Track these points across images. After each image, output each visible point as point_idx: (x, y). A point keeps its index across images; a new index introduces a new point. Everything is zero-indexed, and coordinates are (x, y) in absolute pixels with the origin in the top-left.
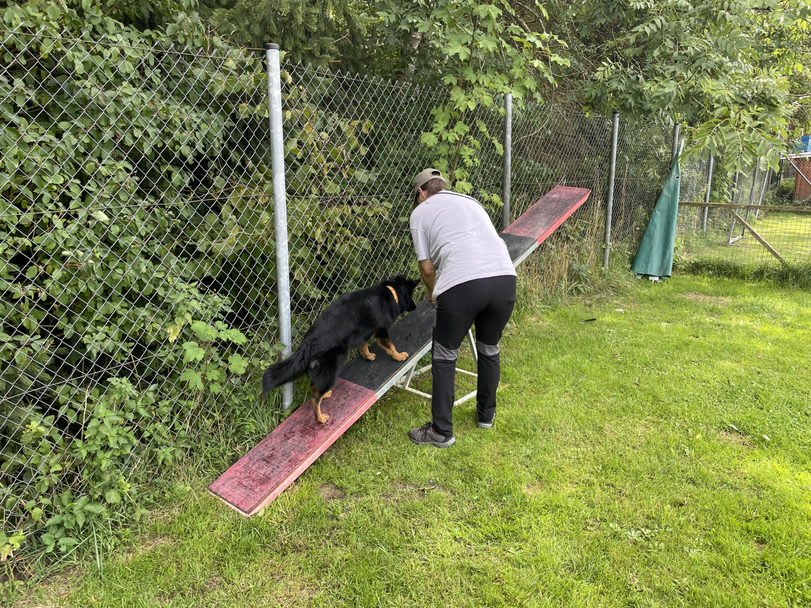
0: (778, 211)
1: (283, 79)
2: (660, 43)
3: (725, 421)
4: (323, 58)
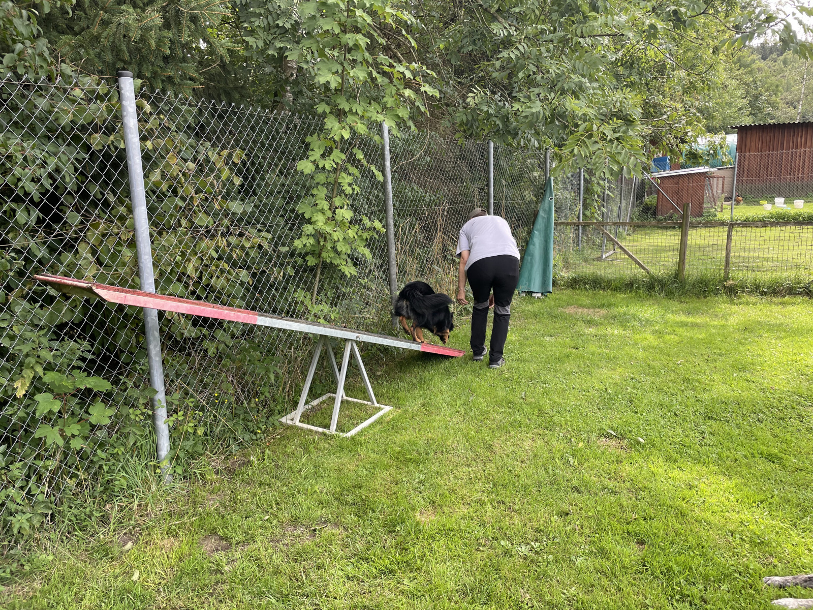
2: (524, 67)
3: (604, 427)
4: (185, 85)
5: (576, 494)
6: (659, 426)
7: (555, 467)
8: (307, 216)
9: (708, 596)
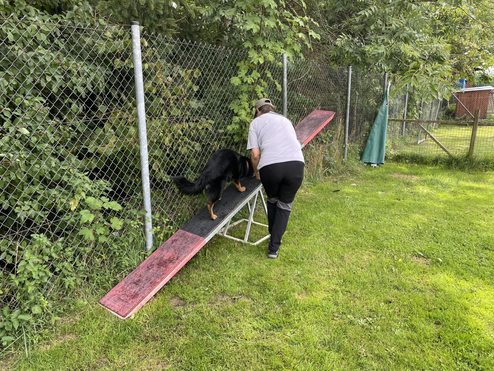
0: (447, 124)
1: (142, 44)
2: (374, 21)
3: (416, 250)
4: (169, 31)
5: (396, 291)
6: (452, 252)
7: (383, 273)
8: (235, 111)
9: (480, 360)
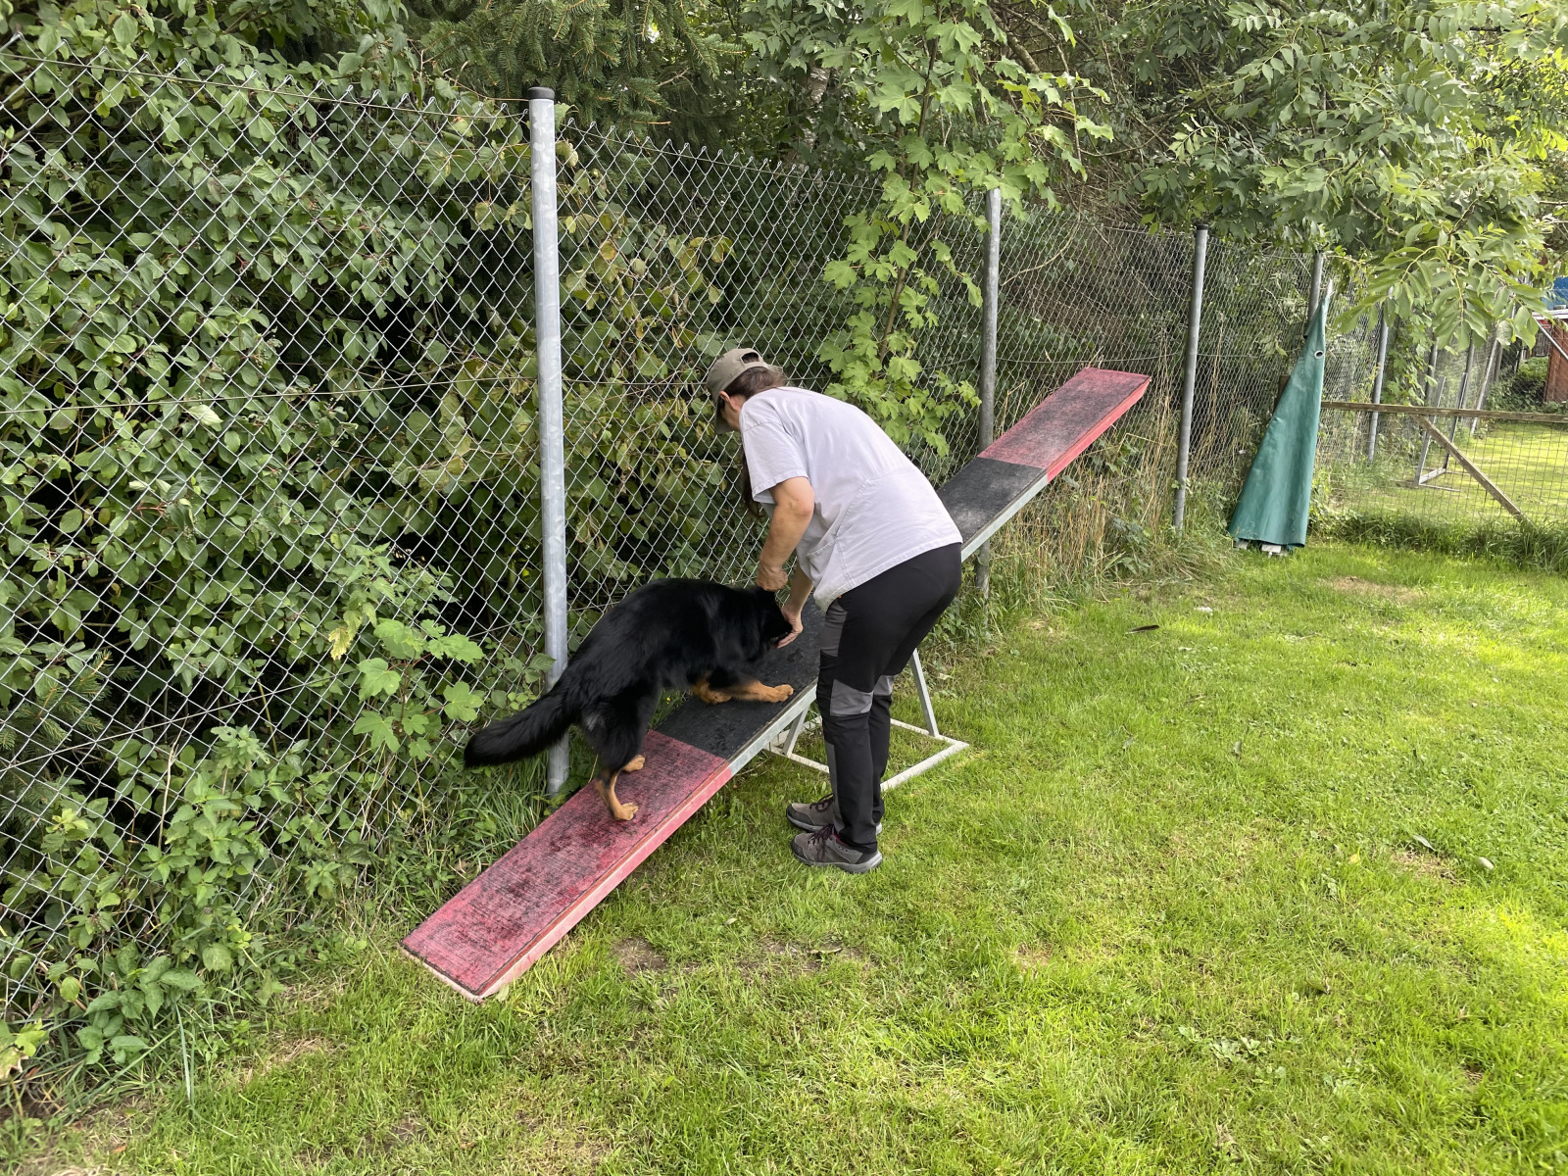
0: (1516, 422)
1: (561, 156)
2: (1292, 95)
3: (1407, 830)
4: (637, 118)
5: (1339, 955)
7: (1297, 896)
8: (834, 367)
